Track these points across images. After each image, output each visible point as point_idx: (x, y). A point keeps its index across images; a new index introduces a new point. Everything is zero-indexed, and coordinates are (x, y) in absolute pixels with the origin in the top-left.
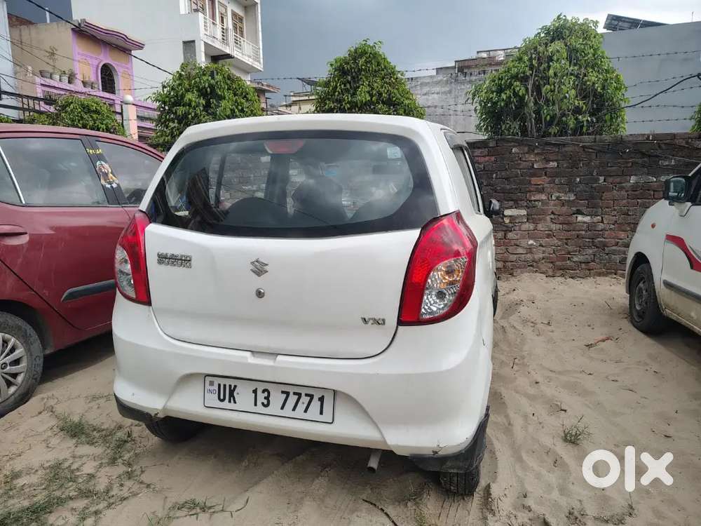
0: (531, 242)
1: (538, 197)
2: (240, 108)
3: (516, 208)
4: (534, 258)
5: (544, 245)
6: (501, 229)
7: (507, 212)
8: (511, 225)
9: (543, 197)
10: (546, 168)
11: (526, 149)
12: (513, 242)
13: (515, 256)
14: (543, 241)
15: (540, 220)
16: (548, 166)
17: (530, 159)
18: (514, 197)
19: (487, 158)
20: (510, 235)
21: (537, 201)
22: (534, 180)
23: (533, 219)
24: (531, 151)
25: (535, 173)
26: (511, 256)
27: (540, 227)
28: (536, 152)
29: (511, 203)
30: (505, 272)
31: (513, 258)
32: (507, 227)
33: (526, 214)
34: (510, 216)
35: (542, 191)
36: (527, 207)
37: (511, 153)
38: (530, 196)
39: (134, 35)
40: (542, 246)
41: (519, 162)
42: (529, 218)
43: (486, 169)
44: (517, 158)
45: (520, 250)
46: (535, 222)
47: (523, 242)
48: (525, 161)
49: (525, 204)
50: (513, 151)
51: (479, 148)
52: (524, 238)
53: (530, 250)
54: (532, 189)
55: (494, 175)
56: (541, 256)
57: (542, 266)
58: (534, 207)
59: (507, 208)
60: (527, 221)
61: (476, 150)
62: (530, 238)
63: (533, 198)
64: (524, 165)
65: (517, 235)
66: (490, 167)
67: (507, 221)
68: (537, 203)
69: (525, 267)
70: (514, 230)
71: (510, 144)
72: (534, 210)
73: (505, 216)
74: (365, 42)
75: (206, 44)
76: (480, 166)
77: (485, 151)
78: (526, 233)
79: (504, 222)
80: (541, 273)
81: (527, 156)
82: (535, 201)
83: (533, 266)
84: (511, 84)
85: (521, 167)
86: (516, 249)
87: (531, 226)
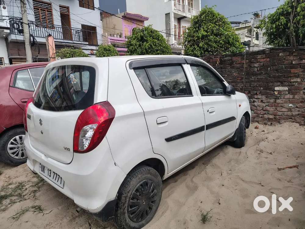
0: (291, 105)
1: (295, 80)
2: (154, 44)
3: (282, 86)
4: (292, 114)
5: (298, 107)
6: (273, 97)
7: (276, 88)
8: (278, 95)
9: (299, 80)
10: (301, 63)
11: (288, 54)
12: (280, 105)
13: (281, 112)
14: (298, 105)
15: (297, 93)
16: (302, 62)
17: (290, 59)
18: (281, 80)
19: (265, 60)
20: (278, 101)
21: (295, 82)
22: (293, 71)
23: (292, 92)
24: (291, 54)
25: (293, 67)
26: (279, 113)
27: (296, 97)
28: (294, 54)
29: (279, 83)
30: (275, 121)
31: (280, 113)
32: (276, 96)
33: (287, 89)
34: (278, 91)
35: (298, 76)
36: (289, 86)
37: (278, 56)
38: (290, 79)
39: (144, 15)
40: (298, 108)
41: (284, 60)
42: (290, 91)
43: (265, 65)
44: (282, 59)
45: (284, 110)
46: (294, 94)
47: (286, 105)
48: (287, 60)
49: (287, 84)
50: (280, 55)
51: (260, 54)
52: (286, 102)
53: (290, 110)
54: (291, 76)
55: (269, 69)
56: (297, 113)
57: (297, 119)
58: (293, 86)
59: (277, 86)
60: (289, 93)
61: (258, 56)
62: (291, 103)
63: (292, 81)
64: (286, 62)
65: (282, 101)
66: (267, 64)
67: (276, 93)
68: (294, 83)
69: (287, 119)
70: (281, 98)
71: (278, 51)
72: (293, 87)
73: (275, 91)
74: (206, 7)
75: (174, 13)
76: (261, 64)
77: (264, 56)
78: (288, 100)
79: (274, 93)
80: (297, 123)
81: (288, 57)
82: (293, 82)
83: (291, 118)
84: (279, 19)
85: (285, 64)
86: (282, 108)
87: (291, 96)
